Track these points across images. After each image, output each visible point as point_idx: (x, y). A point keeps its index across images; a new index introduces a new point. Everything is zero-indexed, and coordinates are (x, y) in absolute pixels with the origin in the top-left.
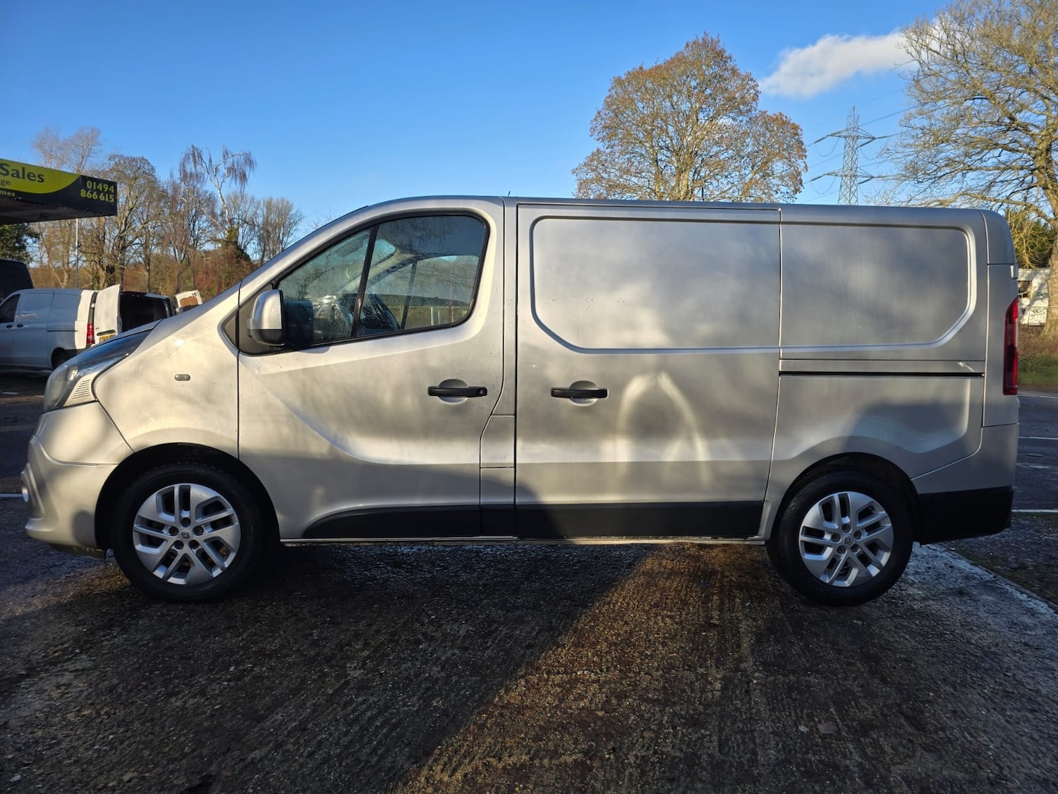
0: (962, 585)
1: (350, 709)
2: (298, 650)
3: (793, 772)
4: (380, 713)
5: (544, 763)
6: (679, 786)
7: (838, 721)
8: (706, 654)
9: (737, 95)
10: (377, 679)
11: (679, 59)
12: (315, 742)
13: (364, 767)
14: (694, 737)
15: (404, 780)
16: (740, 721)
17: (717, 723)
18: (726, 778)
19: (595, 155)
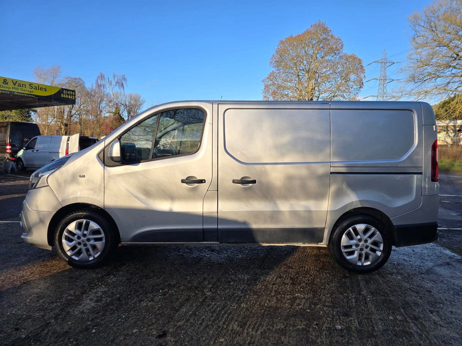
0: (448, 261)
1: (211, 307)
2: (184, 284)
3: (390, 334)
4: (223, 309)
5: (290, 329)
6: (346, 339)
7: (405, 315)
8: (346, 288)
9: (334, 47)
10: (218, 296)
11: (308, 32)
12: (201, 319)
13: (222, 329)
14: (348, 320)
15: (238, 334)
16: (365, 315)
17: (356, 315)
18: (364, 336)
19: (272, 74)
